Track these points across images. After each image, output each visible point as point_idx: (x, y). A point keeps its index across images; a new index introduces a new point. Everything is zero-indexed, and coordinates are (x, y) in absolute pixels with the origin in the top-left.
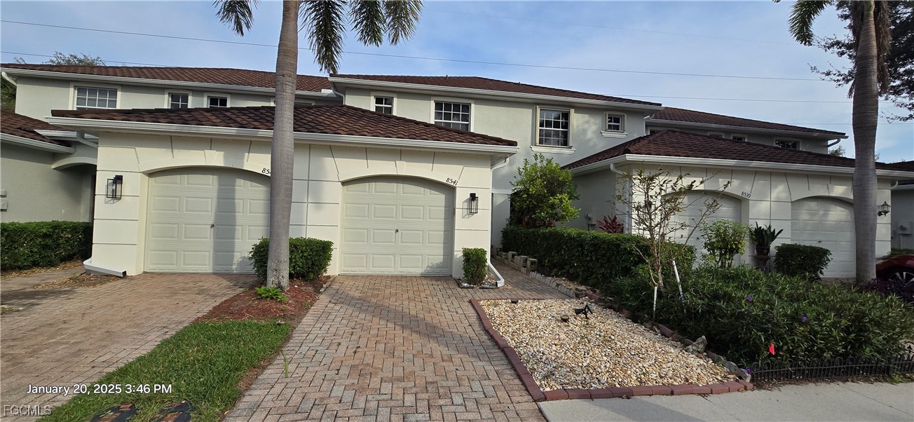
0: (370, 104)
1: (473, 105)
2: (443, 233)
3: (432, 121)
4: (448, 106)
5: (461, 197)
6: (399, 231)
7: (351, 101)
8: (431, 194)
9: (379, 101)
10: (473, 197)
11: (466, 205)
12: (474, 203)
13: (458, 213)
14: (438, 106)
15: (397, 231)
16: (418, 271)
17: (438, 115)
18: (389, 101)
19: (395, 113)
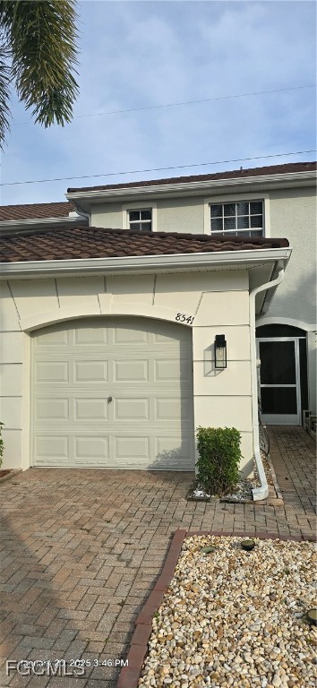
0: (122, 221)
1: (267, 203)
2: (179, 401)
3: (208, 231)
4: (230, 208)
5: (202, 342)
6: (114, 400)
7: (99, 221)
8: (158, 341)
9: (134, 215)
10: (220, 342)
11: (210, 356)
12: (220, 352)
13: (198, 369)
14: (215, 209)
15: (110, 400)
16: (144, 461)
17: (216, 224)
18: (148, 215)
19: (155, 229)
